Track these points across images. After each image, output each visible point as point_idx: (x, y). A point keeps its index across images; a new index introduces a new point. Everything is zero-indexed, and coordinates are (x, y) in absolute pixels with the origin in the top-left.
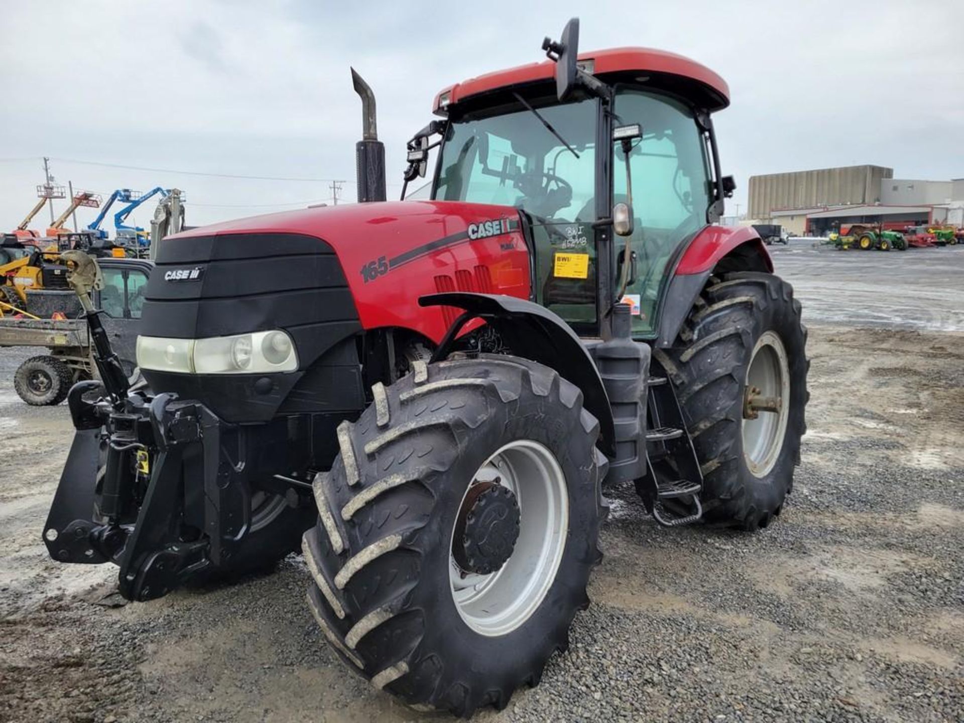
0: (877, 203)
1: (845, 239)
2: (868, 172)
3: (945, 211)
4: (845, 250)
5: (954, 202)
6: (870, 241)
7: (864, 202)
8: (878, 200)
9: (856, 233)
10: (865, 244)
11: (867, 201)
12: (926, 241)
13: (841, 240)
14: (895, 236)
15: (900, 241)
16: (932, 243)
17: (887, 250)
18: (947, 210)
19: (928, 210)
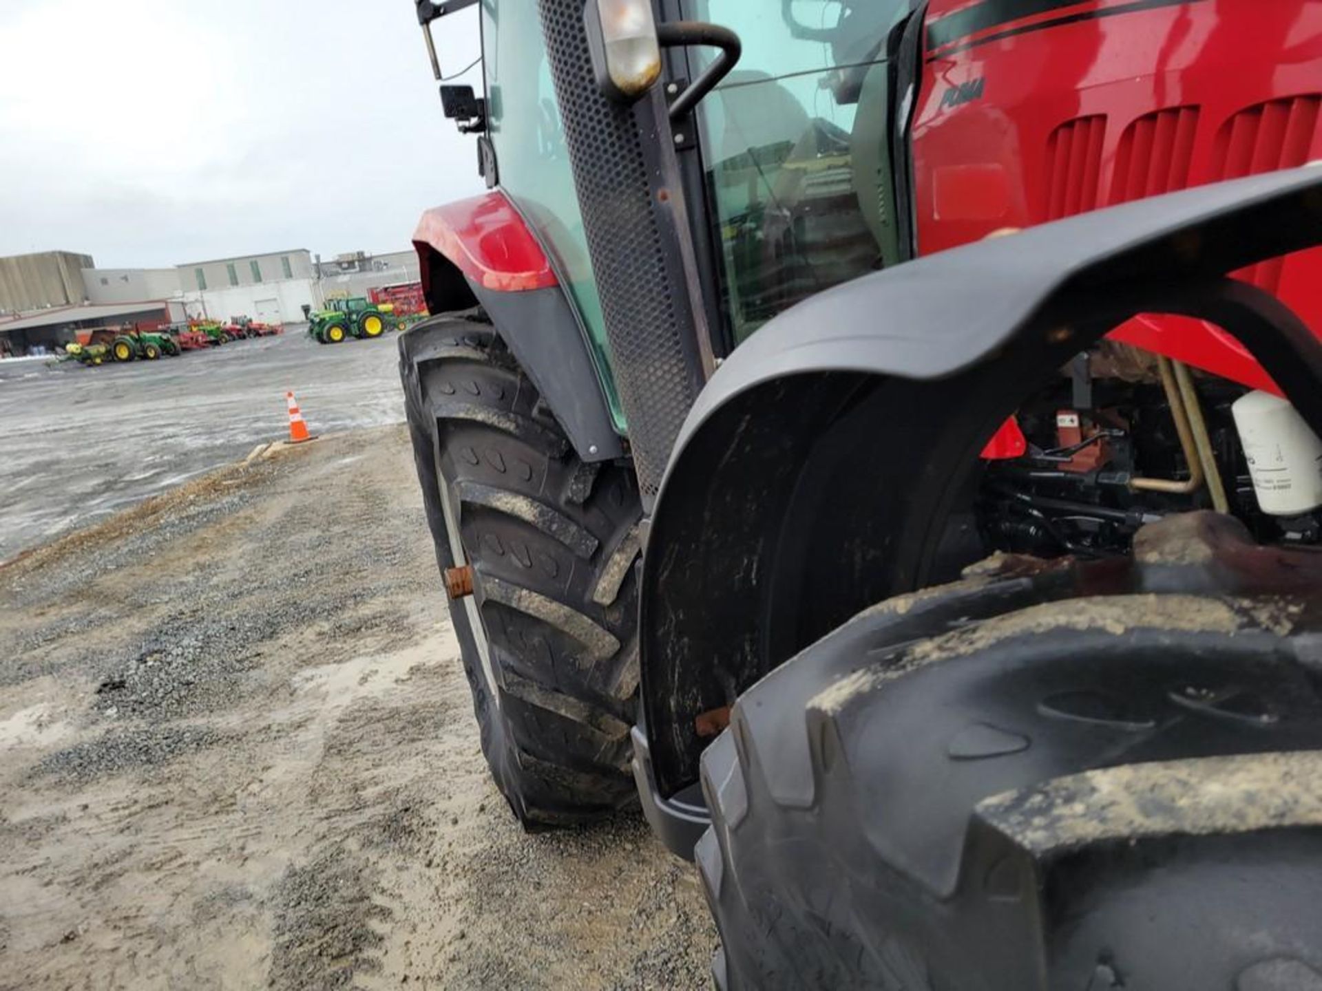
0: (86, 303)
1: (93, 350)
2: (59, 259)
3: (180, 306)
4: (98, 365)
5: (186, 294)
6: (129, 349)
7: (68, 302)
8: (87, 299)
9: (103, 340)
10: (123, 353)
11: (72, 301)
12: (197, 341)
13: (86, 351)
14: (161, 338)
15: (168, 344)
16: (206, 342)
17: (157, 357)
18: (183, 304)
19: (161, 306)
